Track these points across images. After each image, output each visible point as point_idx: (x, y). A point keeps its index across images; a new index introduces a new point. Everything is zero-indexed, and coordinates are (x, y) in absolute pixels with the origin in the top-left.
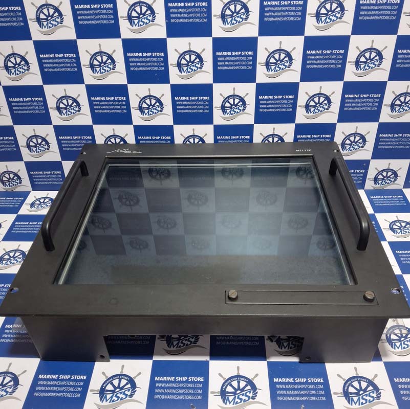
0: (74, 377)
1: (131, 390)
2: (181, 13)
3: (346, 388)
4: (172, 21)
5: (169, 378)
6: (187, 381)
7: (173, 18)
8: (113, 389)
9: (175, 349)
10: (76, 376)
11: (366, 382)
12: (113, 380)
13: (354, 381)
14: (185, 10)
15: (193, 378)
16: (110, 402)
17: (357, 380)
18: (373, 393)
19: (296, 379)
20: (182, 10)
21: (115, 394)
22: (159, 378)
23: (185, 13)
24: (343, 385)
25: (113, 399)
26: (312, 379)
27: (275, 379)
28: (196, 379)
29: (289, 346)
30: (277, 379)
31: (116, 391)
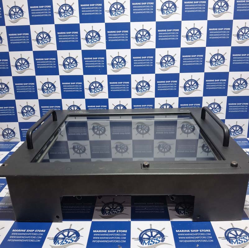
0: (37, 231)
1: (76, 238)
2: (114, 36)
3: (227, 234)
5: (103, 231)
6: (116, 233)
7: (110, 39)
8: (64, 237)
9: (107, 215)
10: (38, 230)
12: (64, 232)
13: (231, 231)
14: (116, 35)
15: (119, 231)
16: (61, 244)
17: (234, 230)
18: (246, 237)
19: (191, 230)
21: (65, 240)
22: (96, 231)
23: (116, 36)
25: (63, 243)
26: (202, 230)
27: (176, 231)
28: (122, 231)
29: (185, 213)
30: (178, 231)
31: (66, 238)
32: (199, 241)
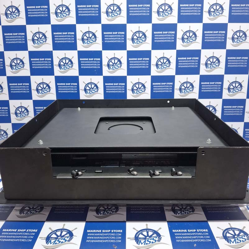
0: (29, 230)
1: (69, 237)
2: (110, 37)
3: (225, 234)
4: (105, 41)
5: (97, 231)
6: (110, 232)
7: (106, 40)
8: (56, 237)
10: (30, 230)
11: (238, 231)
12: (57, 232)
13: (229, 231)
15: (114, 231)
16: (53, 244)
17: (232, 230)
18: (245, 236)
19: (188, 230)
20: (111, 36)
21: (57, 240)
22: (90, 230)
23: (112, 37)
24: (222, 232)
25: (55, 242)
26: (200, 230)
27: (173, 230)
28: (117, 231)
29: (181, 213)
30: (175, 230)
31: (58, 238)
32: (196, 240)
